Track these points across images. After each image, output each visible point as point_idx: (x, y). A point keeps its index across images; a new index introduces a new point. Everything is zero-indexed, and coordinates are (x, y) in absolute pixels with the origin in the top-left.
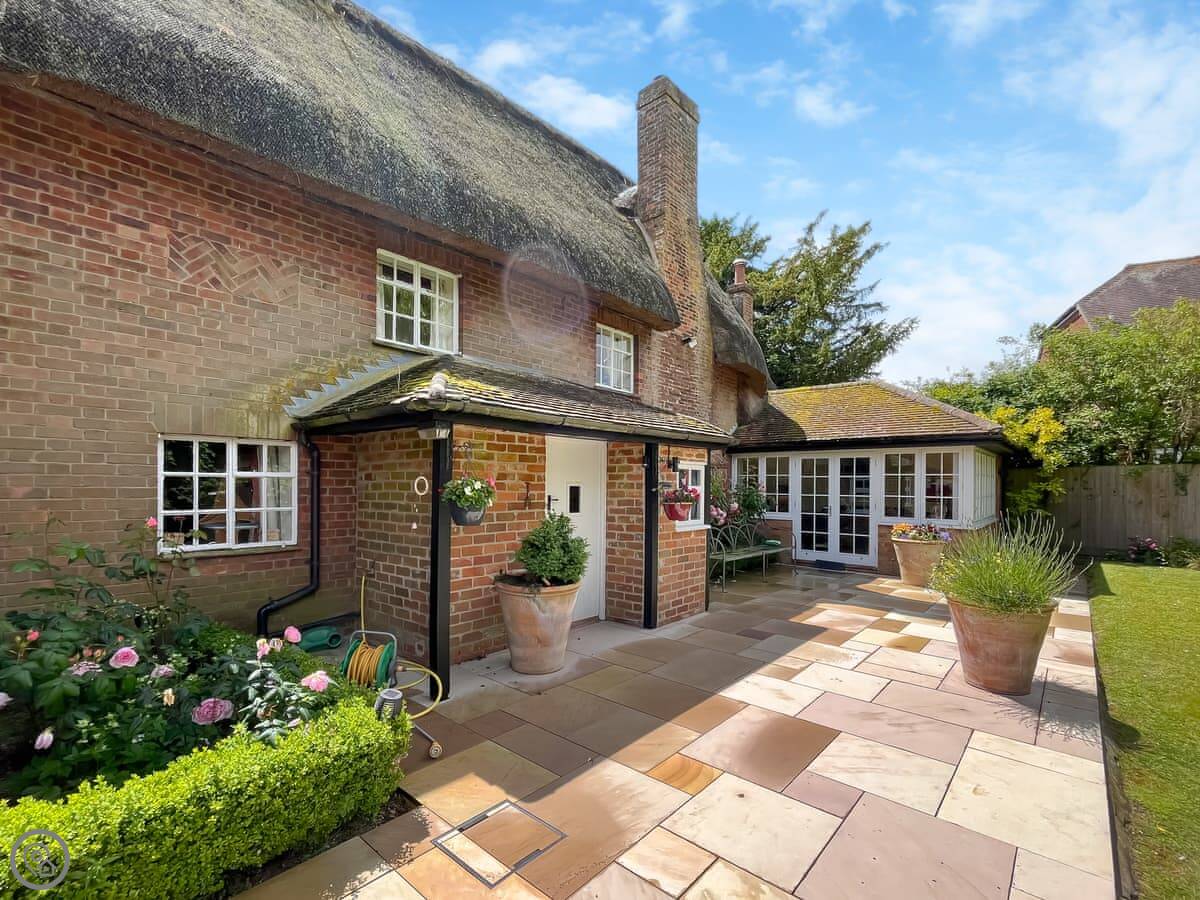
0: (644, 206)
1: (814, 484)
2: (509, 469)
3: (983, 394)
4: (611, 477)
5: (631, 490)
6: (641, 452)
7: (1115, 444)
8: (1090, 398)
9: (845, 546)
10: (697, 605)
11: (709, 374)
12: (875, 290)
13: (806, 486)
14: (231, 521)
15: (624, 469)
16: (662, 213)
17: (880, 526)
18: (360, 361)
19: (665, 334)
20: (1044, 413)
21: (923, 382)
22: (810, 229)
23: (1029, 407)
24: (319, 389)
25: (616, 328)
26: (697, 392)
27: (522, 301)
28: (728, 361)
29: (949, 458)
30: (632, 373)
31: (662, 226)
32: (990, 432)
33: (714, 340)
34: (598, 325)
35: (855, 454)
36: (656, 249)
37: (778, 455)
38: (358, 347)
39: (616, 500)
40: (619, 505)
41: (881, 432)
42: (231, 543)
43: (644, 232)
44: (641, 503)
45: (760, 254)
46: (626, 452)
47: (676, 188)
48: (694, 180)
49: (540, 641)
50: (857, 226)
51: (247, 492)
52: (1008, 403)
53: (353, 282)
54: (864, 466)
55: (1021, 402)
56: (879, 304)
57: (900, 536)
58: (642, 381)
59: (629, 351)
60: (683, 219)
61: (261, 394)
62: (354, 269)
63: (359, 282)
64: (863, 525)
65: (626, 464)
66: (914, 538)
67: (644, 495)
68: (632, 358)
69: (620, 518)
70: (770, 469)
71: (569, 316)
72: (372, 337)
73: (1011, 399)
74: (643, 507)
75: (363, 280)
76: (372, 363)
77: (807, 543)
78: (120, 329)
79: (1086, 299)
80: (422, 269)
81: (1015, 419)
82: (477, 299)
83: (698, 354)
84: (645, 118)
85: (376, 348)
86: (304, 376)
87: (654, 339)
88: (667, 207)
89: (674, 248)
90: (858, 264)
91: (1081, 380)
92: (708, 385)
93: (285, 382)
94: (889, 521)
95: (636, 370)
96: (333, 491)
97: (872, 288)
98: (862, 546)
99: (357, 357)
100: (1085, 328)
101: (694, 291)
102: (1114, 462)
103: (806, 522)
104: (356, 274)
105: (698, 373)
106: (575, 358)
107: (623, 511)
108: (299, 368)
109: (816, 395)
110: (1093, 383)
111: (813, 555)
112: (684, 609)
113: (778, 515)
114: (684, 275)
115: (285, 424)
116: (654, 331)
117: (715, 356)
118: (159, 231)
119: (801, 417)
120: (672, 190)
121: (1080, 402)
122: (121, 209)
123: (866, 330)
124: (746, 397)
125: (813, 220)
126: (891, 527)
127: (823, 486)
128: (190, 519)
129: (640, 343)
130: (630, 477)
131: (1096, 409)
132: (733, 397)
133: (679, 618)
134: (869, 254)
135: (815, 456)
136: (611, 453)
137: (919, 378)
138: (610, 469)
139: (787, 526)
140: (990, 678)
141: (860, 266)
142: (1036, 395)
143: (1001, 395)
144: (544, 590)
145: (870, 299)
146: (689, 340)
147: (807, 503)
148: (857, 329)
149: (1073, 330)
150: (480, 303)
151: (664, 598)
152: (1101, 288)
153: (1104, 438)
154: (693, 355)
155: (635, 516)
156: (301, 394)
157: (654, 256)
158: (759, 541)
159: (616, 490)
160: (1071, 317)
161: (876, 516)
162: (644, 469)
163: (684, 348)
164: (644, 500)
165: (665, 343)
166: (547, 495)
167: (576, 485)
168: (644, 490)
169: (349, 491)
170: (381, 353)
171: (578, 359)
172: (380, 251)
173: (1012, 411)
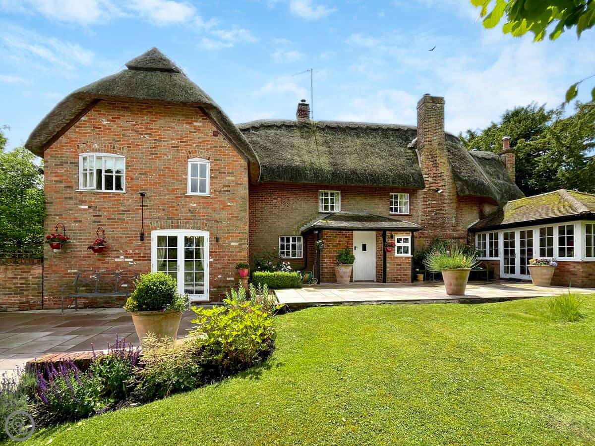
1: (509, 243)
2: (342, 239)
4: (377, 241)
5: (380, 245)
6: (382, 234)
9: (523, 272)
11: (454, 201)
13: (506, 245)
14: (291, 252)
15: (379, 239)
18: (315, 217)
19: (425, 190)
24: (306, 225)
25: (400, 193)
29: (569, 227)
30: (409, 207)
33: (456, 187)
34: (391, 194)
35: (526, 229)
37: (494, 232)
38: (315, 214)
39: (378, 248)
42: (291, 257)
44: (382, 248)
46: (379, 234)
51: (294, 246)
53: (313, 200)
54: (530, 234)
58: (413, 209)
59: (408, 199)
61: (295, 227)
62: (314, 197)
63: (315, 199)
65: (379, 237)
67: (383, 246)
68: (409, 201)
69: (378, 253)
70: (491, 238)
71: (378, 194)
72: (318, 211)
76: (318, 217)
77: (506, 270)
78: (274, 218)
80: (330, 192)
83: (446, 194)
84: (419, 112)
85: (319, 214)
86: (303, 222)
87: (419, 193)
92: (454, 206)
93: (300, 224)
96: (310, 247)
103: (506, 261)
105: (447, 202)
107: (379, 251)
108: (302, 220)
111: (509, 276)
113: (494, 258)
115: (300, 232)
116: (418, 190)
117: (458, 193)
118: (279, 199)
122: (274, 197)
124: (486, 207)
127: (513, 244)
128: (284, 251)
129: (411, 196)
130: (380, 241)
132: (475, 208)
135: (509, 231)
136: (376, 235)
138: (376, 239)
139: (498, 263)
146: (439, 190)
147: (506, 252)
150: (346, 197)
154: (443, 195)
156: (303, 226)
161: (536, 257)
162: (383, 238)
163: (437, 194)
165: (425, 193)
166: (354, 246)
167: (365, 243)
168: (383, 244)
169: (313, 247)
172: (320, 191)
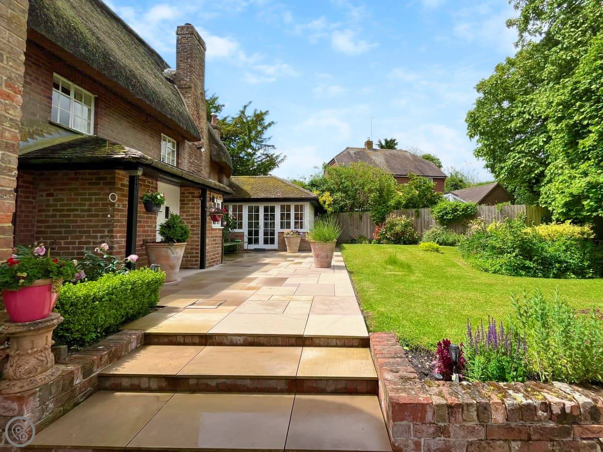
0: (180, 81)
1: (254, 217)
3: (309, 186)
4: (182, 204)
5: (194, 210)
6: (199, 193)
7: (346, 205)
8: (339, 190)
9: (266, 242)
10: (218, 261)
11: (208, 165)
12: (271, 140)
13: (250, 217)
15: (190, 200)
16: (190, 87)
17: (279, 233)
18: (41, 131)
19: (191, 143)
20: (327, 194)
21: (289, 180)
22: (245, 107)
23: (323, 191)
25: (169, 136)
26: (203, 172)
27: (128, 115)
28: (217, 160)
29: (302, 206)
30: (175, 159)
31: (190, 93)
32: (314, 197)
33: (210, 149)
34: (162, 134)
35: (270, 204)
36: (187, 103)
37: (238, 204)
38: (41, 123)
39: (185, 214)
40: (186, 216)
41: (279, 195)
43: (180, 93)
44: (199, 216)
45: (219, 111)
46: (191, 193)
47: (196, 77)
48: (203, 76)
49: (170, 267)
50: (264, 111)
52: (317, 189)
53: (40, 87)
54: (273, 209)
55: (320, 189)
56: (273, 146)
57: (287, 235)
58: (180, 163)
59: (174, 147)
60: (199, 92)
62: (40, 80)
63: (43, 88)
64: (273, 234)
65: (191, 198)
66: (292, 235)
67: (200, 211)
68: (176, 152)
69: (187, 222)
70: (234, 210)
71: (149, 127)
72: (49, 119)
73: (318, 188)
74: (200, 217)
75: (45, 87)
76: (48, 133)
77: (250, 242)
79: (337, 156)
80: (75, 88)
81: (319, 195)
82: (106, 110)
83: (204, 155)
84: (181, 40)
85: (51, 126)
87: (186, 145)
88: (192, 85)
89: (195, 104)
90: (265, 128)
91: (337, 184)
92: (208, 170)
94: (282, 230)
95: (178, 158)
97: (269, 138)
98: (272, 242)
99: (39, 128)
100: (336, 166)
101: (203, 126)
102: (345, 212)
103: (250, 233)
104: (41, 83)
105: (204, 164)
106: (151, 148)
107: (189, 219)
109: (251, 180)
110: (340, 185)
111: (253, 246)
112: (214, 262)
113: (237, 230)
114: (199, 118)
116: (186, 141)
117: (211, 157)
119: (246, 188)
120: (194, 78)
121: (337, 191)
123: (267, 155)
124: (222, 177)
125: (246, 104)
126: (283, 233)
127: (257, 217)
129: (180, 146)
130: (193, 204)
131: (340, 193)
132: (216, 177)
133: (213, 266)
134: (270, 125)
135: (254, 205)
136: (182, 193)
137: (288, 178)
138: (181, 201)
139: (241, 235)
140: (322, 264)
141: (266, 129)
142: (325, 187)
143: (315, 186)
144: (175, 244)
145: (268, 143)
146: (201, 148)
147: (250, 225)
148: (263, 154)
149: (334, 166)
150: (107, 112)
151: (209, 256)
152: (340, 153)
153: (343, 203)
154: (202, 155)
155: (195, 221)
157: (186, 106)
158: (232, 241)
159: (185, 210)
160: (333, 161)
161: (278, 229)
162: (200, 201)
163: (198, 151)
164: (200, 214)
165: (190, 147)
167: (168, 206)
168: (200, 210)
170: (53, 129)
171: (153, 149)
172: (55, 74)
173: (318, 192)
